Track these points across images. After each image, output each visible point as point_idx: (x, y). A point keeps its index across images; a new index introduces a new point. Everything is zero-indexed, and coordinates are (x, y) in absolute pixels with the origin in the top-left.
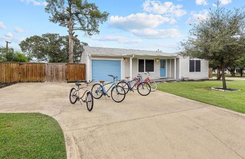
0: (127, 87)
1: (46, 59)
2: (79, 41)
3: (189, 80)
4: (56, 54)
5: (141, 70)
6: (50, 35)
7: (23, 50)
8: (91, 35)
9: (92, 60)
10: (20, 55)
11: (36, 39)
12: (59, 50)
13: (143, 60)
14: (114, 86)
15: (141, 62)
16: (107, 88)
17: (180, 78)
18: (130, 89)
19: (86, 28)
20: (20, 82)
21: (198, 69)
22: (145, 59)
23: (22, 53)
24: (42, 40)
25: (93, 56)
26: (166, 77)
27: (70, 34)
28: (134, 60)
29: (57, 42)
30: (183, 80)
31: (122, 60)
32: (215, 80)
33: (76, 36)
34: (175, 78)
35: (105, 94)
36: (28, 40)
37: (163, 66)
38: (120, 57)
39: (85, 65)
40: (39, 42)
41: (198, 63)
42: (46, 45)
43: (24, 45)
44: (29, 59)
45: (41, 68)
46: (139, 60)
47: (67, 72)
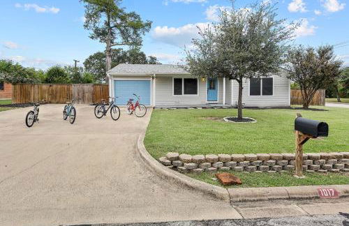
5: (177, 92)
9: (115, 81)
13: (180, 80)
17: (233, 103)
20: (50, 103)
21: (268, 90)
22: (183, 78)
25: (115, 76)
26: (218, 102)
45: (68, 90)
46: (175, 80)
47: (94, 94)
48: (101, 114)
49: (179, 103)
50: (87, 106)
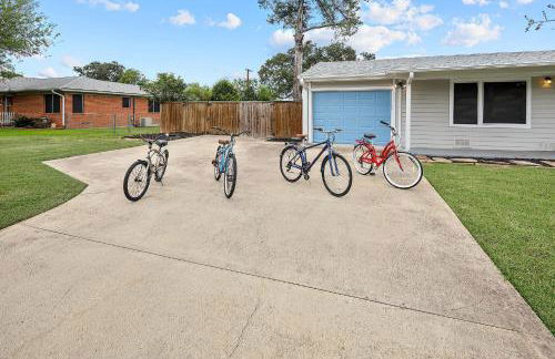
5: (464, 115)
9: (313, 92)
13: (472, 87)
20: (208, 133)
22: (481, 81)
27: (297, 41)
31: (394, 87)
36: (268, 63)
45: (234, 111)
46: (457, 86)
47: (275, 120)
48: (296, 171)
49: (467, 143)
50: (263, 142)
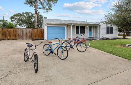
0: (69, 45)
1: (24, 26)
2: (42, 16)
3: (107, 39)
4: (30, 23)
5: (77, 32)
6: (26, 13)
7: (12, 21)
8: (48, 12)
9: (47, 26)
10: (11, 24)
11: (19, 15)
12: (31, 21)
13: (78, 27)
14: (59, 46)
15: (77, 27)
16: (54, 47)
17: (101, 37)
18: (71, 47)
19: (45, 8)
20: (3, 40)
21: (112, 32)
22: (80, 26)
23: (11, 22)
24: (22, 15)
25: (48, 24)
26: (92, 36)
27: (35, 11)
28: (73, 26)
29: (30, 17)
30: (103, 39)
31: (66, 26)
32: (122, 39)
33: (39, 12)
34: (98, 37)
35: (52, 52)
36: (14, 15)
37: (90, 30)
38: (65, 25)
39: (43, 29)
40: (20, 17)
41: (112, 28)
42: (24, 18)
43: (12, 18)
44: (16, 26)
